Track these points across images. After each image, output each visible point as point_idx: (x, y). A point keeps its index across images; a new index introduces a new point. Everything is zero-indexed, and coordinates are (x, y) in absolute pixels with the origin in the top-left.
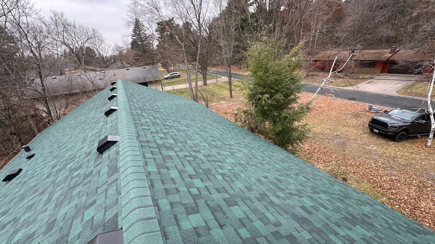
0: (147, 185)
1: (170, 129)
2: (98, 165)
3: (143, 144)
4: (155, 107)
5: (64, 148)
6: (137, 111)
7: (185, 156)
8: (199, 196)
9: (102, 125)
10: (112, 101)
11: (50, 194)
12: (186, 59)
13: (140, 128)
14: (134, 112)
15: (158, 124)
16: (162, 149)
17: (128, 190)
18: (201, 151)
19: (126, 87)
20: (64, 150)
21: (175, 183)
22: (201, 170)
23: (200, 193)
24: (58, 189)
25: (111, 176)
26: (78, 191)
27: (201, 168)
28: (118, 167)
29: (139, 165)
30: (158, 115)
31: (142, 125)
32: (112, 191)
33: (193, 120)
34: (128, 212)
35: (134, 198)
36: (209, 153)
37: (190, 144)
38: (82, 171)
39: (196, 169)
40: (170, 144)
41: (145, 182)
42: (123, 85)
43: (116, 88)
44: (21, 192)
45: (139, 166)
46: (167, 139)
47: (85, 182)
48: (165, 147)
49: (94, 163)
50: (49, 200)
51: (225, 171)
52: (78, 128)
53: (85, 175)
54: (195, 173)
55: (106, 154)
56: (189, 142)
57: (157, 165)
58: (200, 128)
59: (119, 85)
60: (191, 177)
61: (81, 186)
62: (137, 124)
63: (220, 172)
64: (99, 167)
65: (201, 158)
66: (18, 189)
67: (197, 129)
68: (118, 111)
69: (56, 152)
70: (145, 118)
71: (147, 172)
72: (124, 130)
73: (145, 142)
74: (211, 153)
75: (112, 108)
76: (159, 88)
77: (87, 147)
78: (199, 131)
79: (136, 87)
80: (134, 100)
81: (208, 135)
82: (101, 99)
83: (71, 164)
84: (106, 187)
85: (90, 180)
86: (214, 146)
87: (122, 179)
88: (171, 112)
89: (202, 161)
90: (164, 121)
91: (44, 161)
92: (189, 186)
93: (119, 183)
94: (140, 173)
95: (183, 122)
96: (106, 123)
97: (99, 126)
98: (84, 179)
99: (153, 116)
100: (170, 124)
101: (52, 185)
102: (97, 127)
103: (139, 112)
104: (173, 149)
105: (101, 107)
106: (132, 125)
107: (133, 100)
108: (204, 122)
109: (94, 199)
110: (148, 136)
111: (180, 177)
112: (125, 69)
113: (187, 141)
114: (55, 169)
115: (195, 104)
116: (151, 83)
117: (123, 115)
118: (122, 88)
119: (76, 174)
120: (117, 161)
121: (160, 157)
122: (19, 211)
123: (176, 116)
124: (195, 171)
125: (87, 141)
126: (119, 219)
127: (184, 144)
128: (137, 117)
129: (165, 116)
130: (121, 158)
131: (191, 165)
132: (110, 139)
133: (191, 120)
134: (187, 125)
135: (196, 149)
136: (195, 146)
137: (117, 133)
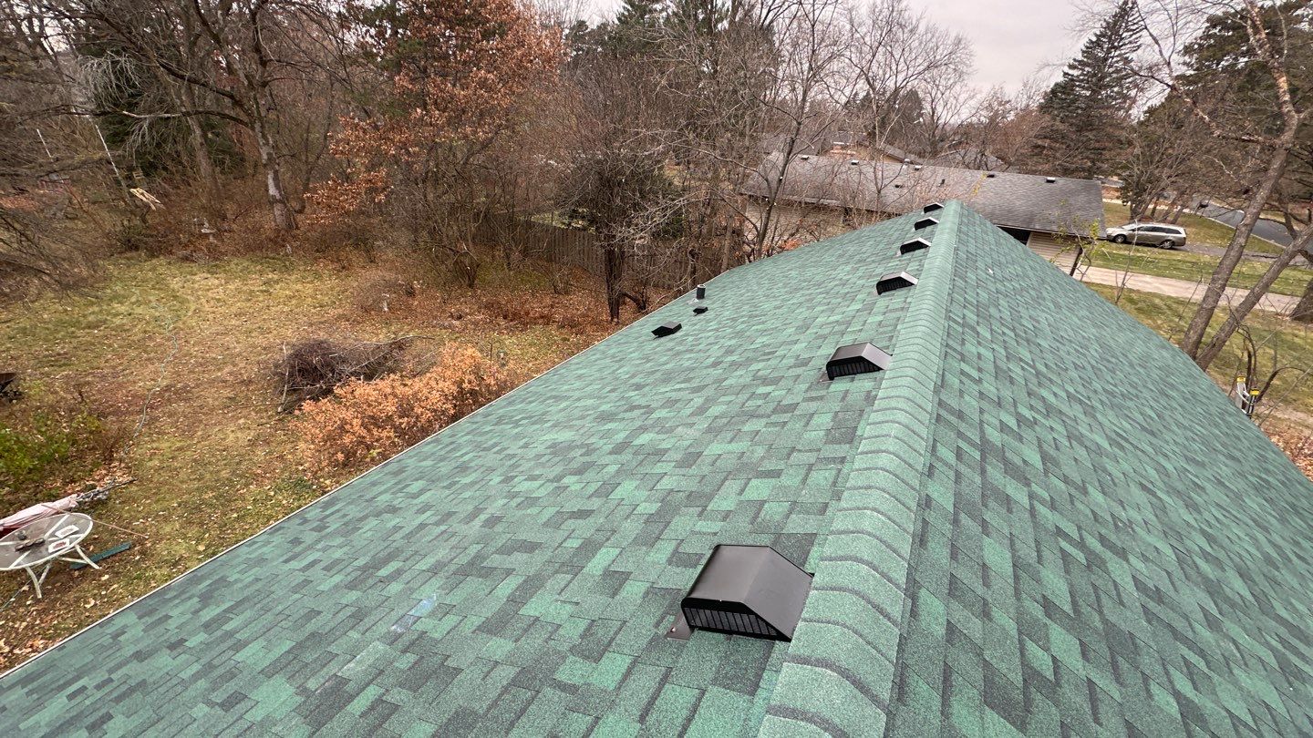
0: (911, 529)
1: (1047, 416)
2: (812, 399)
3: (945, 416)
4: (1026, 324)
5: (759, 324)
6: (966, 311)
7: (1059, 532)
8: (1052, 688)
9: (858, 311)
10: (908, 256)
11: (707, 400)
12: (1268, 185)
13: (956, 365)
14: (957, 312)
15: (1012, 381)
16: (990, 459)
17: (861, 505)
18: (1132, 559)
19: (964, 229)
20: (759, 327)
21: (986, 584)
22: (1097, 617)
23: (1058, 683)
24: (722, 399)
25: (832, 442)
26: (756, 428)
27: (1101, 613)
28: (859, 433)
29: (911, 462)
30: (1027, 356)
31: (963, 359)
32: (822, 477)
33: (1152, 433)
34: (840, 553)
35: (869, 534)
36: (1165, 586)
37: (1097, 504)
38: (777, 393)
39: (1081, 602)
40: (1025, 461)
41: (909, 516)
42: (957, 220)
43: (934, 223)
44: (668, 366)
45: (910, 465)
46: (1021, 439)
47: (774, 418)
48: (1006, 461)
49: (806, 391)
50: (701, 411)
51: (1210, 705)
52: (801, 292)
53: (778, 404)
54: (1067, 608)
55: (840, 385)
56: (1096, 495)
57: (957, 495)
58: (1168, 475)
59: (947, 220)
60: (1048, 606)
61: (764, 421)
62: (951, 348)
63: (1178, 687)
64: (813, 406)
65: (1118, 580)
66: (665, 358)
67: (1152, 472)
68: (912, 291)
69: (742, 323)
70: (979, 343)
71: (923, 494)
72: (911, 348)
73: (951, 411)
74: (1172, 593)
75: (904, 275)
76: (1066, 262)
77: (804, 345)
78: (1159, 484)
79: (991, 238)
80: (971, 276)
81: (1193, 522)
82: (880, 242)
83: (761, 365)
84: (813, 460)
85: (785, 423)
86: (1206, 579)
87: (856, 466)
88: (1074, 363)
89: (1119, 595)
90: (1035, 380)
91: (717, 330)
92: (1027, 629)
93: (845, 471)
94: (908, 484)
95: (1105, 415)
96: (869, 309)
97: (850, 308)
98: (775, 411)
99: (1006, 348)
100: (1052, 399)
101: (716, 385)
102: (845, 309)
103: (972, 318)
104: (1028, 485)
105: (873, 261)
106: (939, 345)
107: (969, 274)
108: (1202, 465)
109: (778, 467)
110: (967, 398)
111: (1011, 581)
112: (981, 172)
113: (1090, 489)
114: (730, 359)
115: (1191, 376)
116: (1045, 237)
117: (924, 306)
118: (953, 230)
119: (762, 390)
120: (861, 415)
121: (978, 480)
122: (656, 397)
123: (1086, 383)
124: (1074, 603)
125: (808, 332)
126: (815, 552)
127: (1073, 491)
128: (960, 329)
129: (1046, 365)
130: (874, 417)
131: (1067, 572)
132: (867, 353)
133: (1143, 428)
134: (1114, 436)
135: (1113, 538)
136: (1116, 525)
137: (888, 347)
